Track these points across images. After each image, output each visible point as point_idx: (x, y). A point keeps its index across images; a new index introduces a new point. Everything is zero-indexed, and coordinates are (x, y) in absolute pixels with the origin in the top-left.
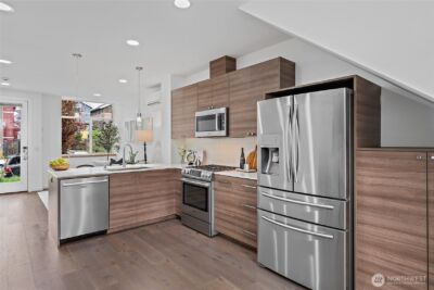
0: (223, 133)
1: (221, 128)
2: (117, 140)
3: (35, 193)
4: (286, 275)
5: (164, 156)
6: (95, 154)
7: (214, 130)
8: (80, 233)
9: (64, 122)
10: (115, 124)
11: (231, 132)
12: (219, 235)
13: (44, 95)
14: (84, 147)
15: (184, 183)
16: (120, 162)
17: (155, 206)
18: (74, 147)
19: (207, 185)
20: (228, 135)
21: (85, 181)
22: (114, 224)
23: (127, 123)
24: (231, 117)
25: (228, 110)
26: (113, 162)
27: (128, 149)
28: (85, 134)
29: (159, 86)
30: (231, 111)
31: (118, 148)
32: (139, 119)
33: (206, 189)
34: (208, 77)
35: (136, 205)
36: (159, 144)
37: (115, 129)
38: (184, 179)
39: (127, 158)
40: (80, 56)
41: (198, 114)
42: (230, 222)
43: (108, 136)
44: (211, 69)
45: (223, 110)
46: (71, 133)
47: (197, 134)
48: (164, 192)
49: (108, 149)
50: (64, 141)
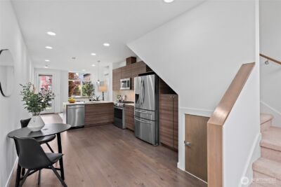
0: (129, 88)
1: (128, 86)
2: (93, 90)
3: (57, 114)
4: (141, 138)
5: (110, 98)
6: (83, 97)
7: (126, 87)
8: (76, 125)
9: (70, 83)
10: (92, 83)
12: (127, 129)
14: (79, 94)
15: (115, 109)
18: (75, 94)
20: (131, 89)
21: (77, 106)
22: (87, 124)
25: (131, 79)
28: (80, 87)
29: (108, 67)
32: (98, 82)
33: (121, 110)
34: (126, 65)
37: (92, 85)
38: (115, 107)
41: (121, 80)
43: (89, 89)
45: (129, 79)
46: (73, 87)
47: (121, 88)
49: (89, 95)
50: (69, 91)
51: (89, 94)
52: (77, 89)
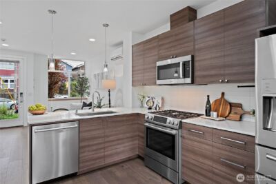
0: (189, 80)
1: (185, 76)
2: (88, 88)
5: (127, 101)
6: (72, 98)
7: (179, 78)
10: (87, 76)
11: (197, 79)
13: (36, 55)
14: (66, 93)
15: (148, 128)
16: (90, 105)
17: (120, 148)
19: (174, 132)
20: (193, 82)
21: (62, 126)
22: (83, 167)
23: (95, 75)
24: (196, 64)
25: (193, 57)
26: (85, 105)
27: (96, 95)
28: (68, 84)
29: (121, 44)
30: (196, 59)
31: (89, 93)
32: (106, 70)
33: (173, 136)
34: (169, 29)
35: (104, 148)
36: (120, 91)
37: (87, 79)
38: (147, 124)
39: (95, 102)
40: (55, 12)
41: (159, 64)
42: (202, 175)
43: (81, 85)
44: (171, 22)
45: (188, 58)
46: (57, 83)
47: (159, 82)
48: (128, 135)
49: (82, 95)
51: (81, 92)
52: (64, 86)
